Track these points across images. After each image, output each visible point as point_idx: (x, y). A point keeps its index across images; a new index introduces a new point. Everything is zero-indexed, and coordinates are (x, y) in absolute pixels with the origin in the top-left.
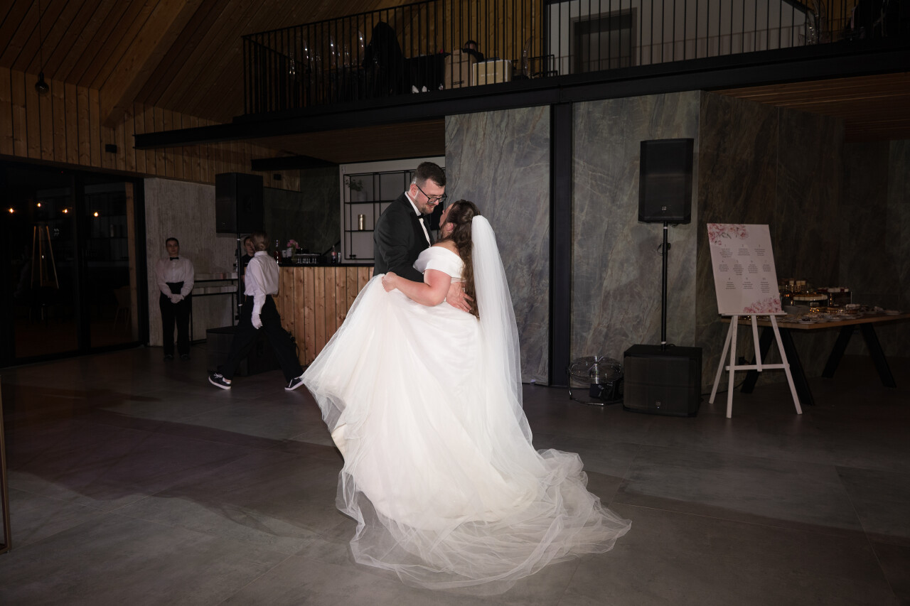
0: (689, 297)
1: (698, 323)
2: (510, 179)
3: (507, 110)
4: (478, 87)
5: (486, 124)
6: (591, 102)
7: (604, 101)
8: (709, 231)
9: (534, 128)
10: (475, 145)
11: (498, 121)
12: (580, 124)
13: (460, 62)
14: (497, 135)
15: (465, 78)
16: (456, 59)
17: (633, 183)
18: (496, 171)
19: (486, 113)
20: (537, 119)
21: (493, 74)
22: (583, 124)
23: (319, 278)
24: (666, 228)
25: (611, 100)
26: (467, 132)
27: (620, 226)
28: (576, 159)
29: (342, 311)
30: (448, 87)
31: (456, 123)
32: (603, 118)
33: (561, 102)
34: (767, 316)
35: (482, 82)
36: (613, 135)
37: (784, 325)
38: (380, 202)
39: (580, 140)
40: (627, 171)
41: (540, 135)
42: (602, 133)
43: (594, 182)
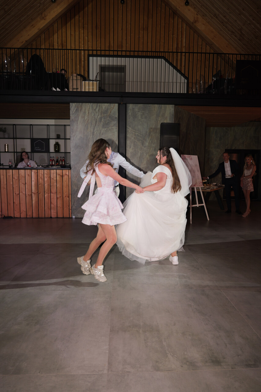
2: (100, 132)
3: (99, 104)
4: (85, 92)
5: (89, 108)
6: (134, 104)
7: (139, 105)
9: (111, 112)
10: (84, 117)
11: (95, 108)
12: (129, 113)
13: (77, 80)
14: (94, 114)
15: (79, 87)
16: (74, 78)
17: (150, 138)
18: (94, 129)
19: (89, 104)
20: (112, 109)
21: (92, 87)
22: (131, 113)
23: (3, 175)
25: (142, 105)
26: (80, 111)
27: (145, 154)
28: (128, 127)
29: (16, 191)
30: (71, 90)
31: (75, 107)
32: (139, 111)
33: (122, 103)
34: (199, 188)
35: (87, 90)
36: (142, 118)
37: (203, 191)
38: (16, 138)
39: (129, 119)
40: (148, 133)
41: (113, 115)
42: (138, 117)
43: (135, 137)
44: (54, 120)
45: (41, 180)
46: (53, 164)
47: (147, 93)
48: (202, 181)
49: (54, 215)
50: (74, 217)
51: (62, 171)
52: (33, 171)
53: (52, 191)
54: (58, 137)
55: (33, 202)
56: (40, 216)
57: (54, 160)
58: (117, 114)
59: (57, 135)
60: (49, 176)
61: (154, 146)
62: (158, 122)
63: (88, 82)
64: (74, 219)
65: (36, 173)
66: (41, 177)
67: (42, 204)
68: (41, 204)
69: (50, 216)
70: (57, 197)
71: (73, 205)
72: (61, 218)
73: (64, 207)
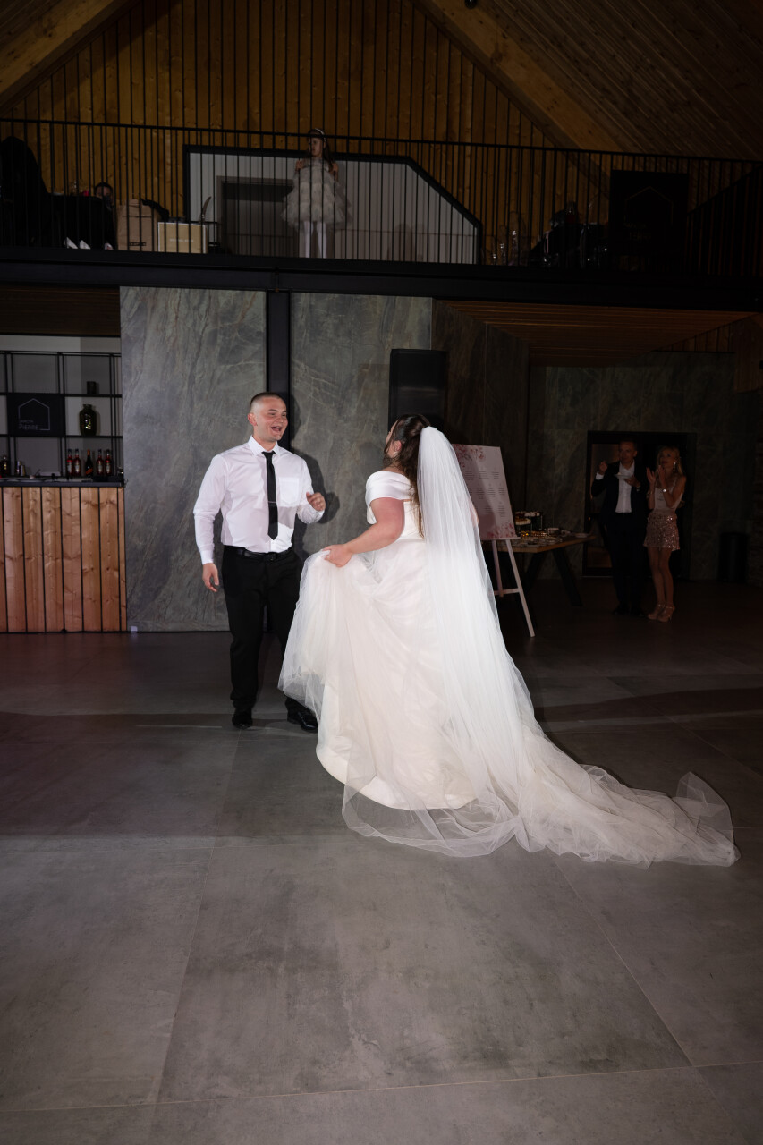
2: (212, 378)
3: (207, 290)
4: (165, 254)
5: (179, 304)
6: (314, 294)
7: (328, 295)
9: (243, 317)
10: (164, 330)
11: (196, 302)
12: (300, 318)
13: (140, 217)
14: (195, 321)
15: (147, 238)
16: (134, 211)
17: (362, 394)
18: (194, 365)
19: (179, 290)
20: (247, 306)
21: (187, 241)
22: (304, 320)
25: (337, 296)
26: (152, 312)
27: (347, 442)
28: (295, 360)
30: (122, 247)
31: (136, 298)
32: (327, 315)
33: (277, 290)
34: (504, 541)
35: (172, 249)
36: (338, 336)
37: (518, 550)
39: (300, 338)
40: (355, 380)
41: (252, 326)
42: (326, 332)
43: (317, 390)
44: (77, 340)
45: (32, 519)
46: (77, 470)
47: (352, 261)
48: (514, 521)
49: (73, 624)
50: (134, 629)
51: (96, 490)
52: (7, 492)
53: (68, 551)
54: (92, 390)
55: (10, 586)
56: (31, 628)
57: (80, 461)
58: (263, 322)
59: (88, 383)
60: (59, 506)
61: (374, 418)
62: (386, 347)
63: (174, 224)
64: (134, 637)
65: (18, 496)
66: (33, 510)
67: (37, 590)
68: (35, 590)
69: (62, 628)
70: (82, 570)
71: (132, 592)
72: (95, 632)
73: (103, 601)
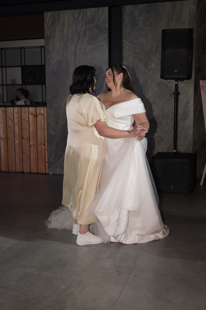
0: (189, 124)
1: (194, 139)
2: (85, 53)
3: (82, 9)
5: (69, 18)
6: (133, 5)
7: (141, 5)
8: (201, 85)
9: (99, 21)
10: (63, 31)
11: (77, 16)
12: (126, 19)
14: (76, 25)
17: (158, 56)
18: (76, 47)
19: (69, 11)
20: (101, 15)
22: (128, 19)
24: (176, 83)
25: (145, 5)
26: (58, 23)
27: (150, 82)
28: (124, 41)
31: (51, 17)
32: (140, 16)
38: (6, 67)
39: (127, 29)
41: (102, 25)
42: (139, 25)
43: (135, 55)
45: (10, 121)
50: (51, 173)
51: (35, 108)
53: (24, 136)
55: (2, 151)
56: (10, 170)
58: (108, 22)
60: (20, 116)
64: (51, 176)
65: (4, 111)
66: (10, 118)
69: (22, 171)
70: (30, 145)
71: (50, 156)
72: (35, 173)
73: (38, 159)
